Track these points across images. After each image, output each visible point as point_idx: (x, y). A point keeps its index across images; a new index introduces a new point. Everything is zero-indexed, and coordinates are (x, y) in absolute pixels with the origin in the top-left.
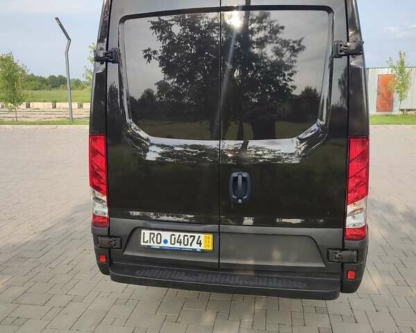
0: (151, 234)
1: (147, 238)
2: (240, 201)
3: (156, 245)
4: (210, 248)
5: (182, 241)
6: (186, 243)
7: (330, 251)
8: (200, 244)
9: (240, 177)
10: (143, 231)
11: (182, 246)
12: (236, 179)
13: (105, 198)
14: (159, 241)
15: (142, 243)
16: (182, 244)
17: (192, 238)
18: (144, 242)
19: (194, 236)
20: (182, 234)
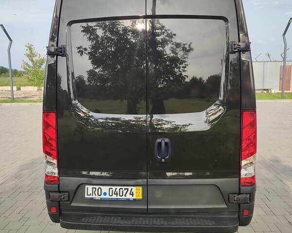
0: (93, 188)
1: (90, 192)
2: (163, 160)
3: (97, 197)
4: (141, 197)
5: (118, 193)
6: (121, 195)
7: (230, 195)
8: (133, 195)
9: (163, 142)
10: (86, 187)
11: (119, 197)
12: (160, 144)
13: (55, 161)
14: (99, 194)
15: (86, 196)
16: (118, 195)
17: (126, 190)
18: (87, 195)
19: (128, 189)
20: (118, 188)
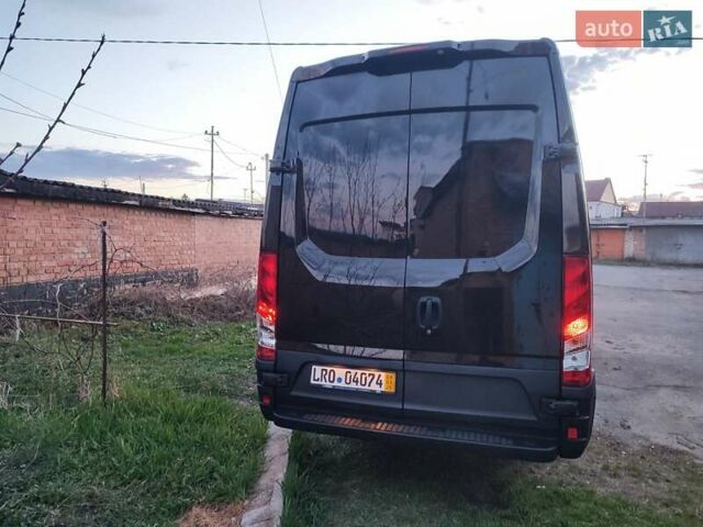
0: (323, 370)
1: (318, 375)
2: (429, 332)
3: (328, 385)
4: (393, 390)
5: (359, 380)
6: (363, 383)
7: (544, 400)
8: (381, 384)
9: (429, 302)
10: (314, 367)
11: (359, 386)
12: (424, 304)
13: (273, 328)
14: (332, 380)
15: (312, 382)
16: (359, 384)
17: (371, 377)
18: (314, 380)
19: (374, 375)
20: (360, 372)
